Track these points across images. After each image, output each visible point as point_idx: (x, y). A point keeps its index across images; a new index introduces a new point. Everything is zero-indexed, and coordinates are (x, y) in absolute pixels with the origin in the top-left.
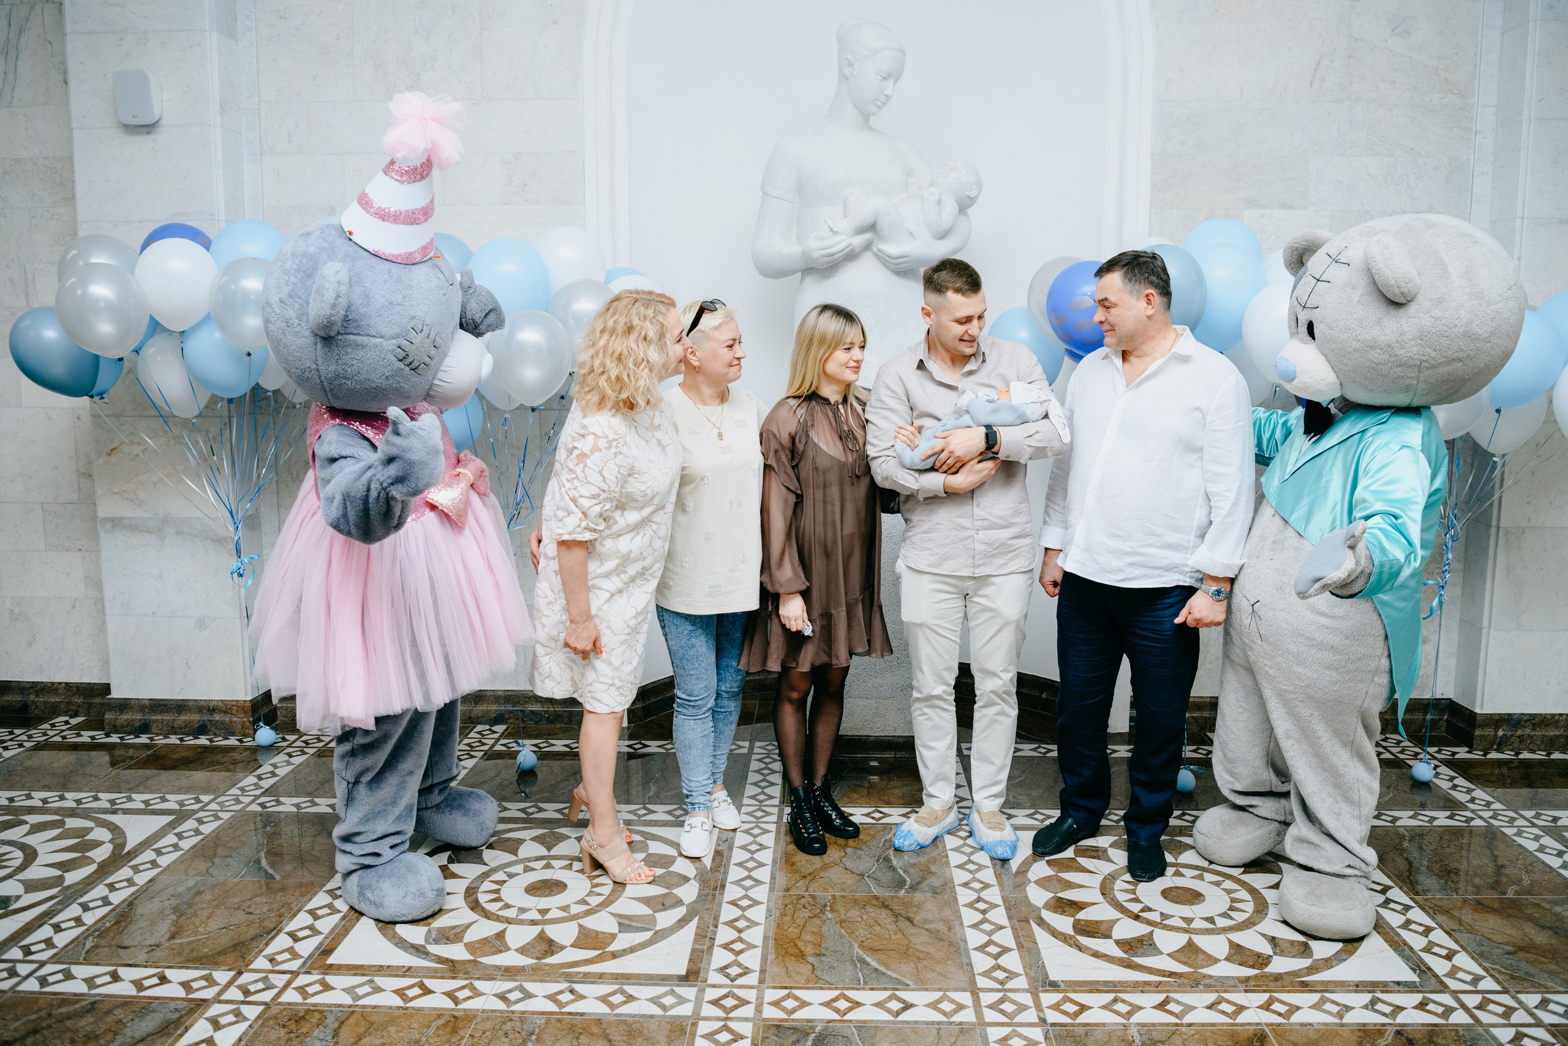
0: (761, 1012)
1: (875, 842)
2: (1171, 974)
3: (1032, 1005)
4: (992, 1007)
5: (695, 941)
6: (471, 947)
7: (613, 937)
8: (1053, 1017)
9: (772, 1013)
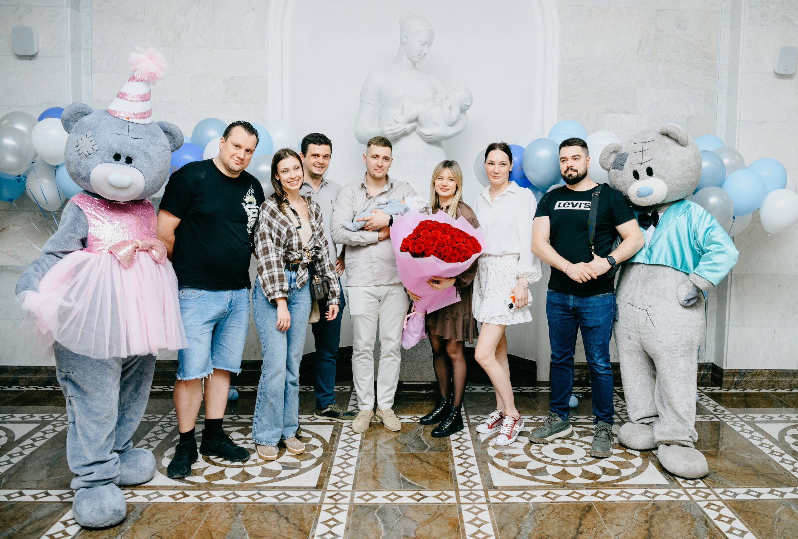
0: (353, 501)
1: (413, 430)
2: (552, 483)
3: (484, 495)
4: (464, 497)
5: (321, 473)
6: (207, 477)
7: (280, 472)
8: (493, 500)
9: (357, 501)
